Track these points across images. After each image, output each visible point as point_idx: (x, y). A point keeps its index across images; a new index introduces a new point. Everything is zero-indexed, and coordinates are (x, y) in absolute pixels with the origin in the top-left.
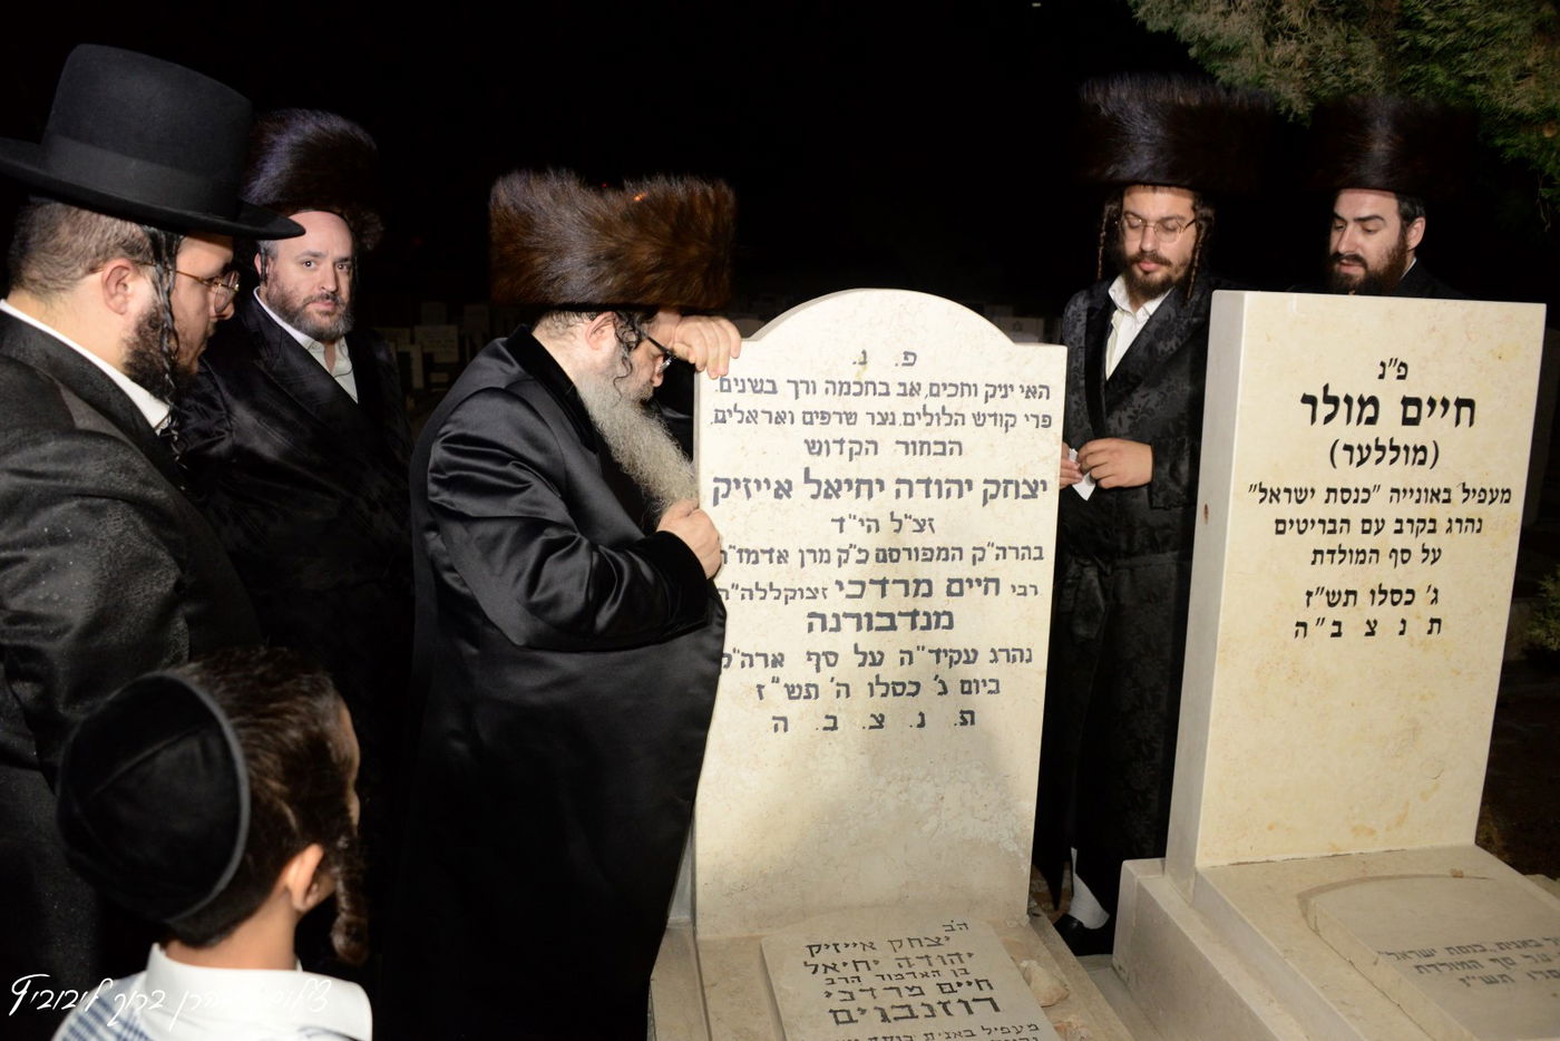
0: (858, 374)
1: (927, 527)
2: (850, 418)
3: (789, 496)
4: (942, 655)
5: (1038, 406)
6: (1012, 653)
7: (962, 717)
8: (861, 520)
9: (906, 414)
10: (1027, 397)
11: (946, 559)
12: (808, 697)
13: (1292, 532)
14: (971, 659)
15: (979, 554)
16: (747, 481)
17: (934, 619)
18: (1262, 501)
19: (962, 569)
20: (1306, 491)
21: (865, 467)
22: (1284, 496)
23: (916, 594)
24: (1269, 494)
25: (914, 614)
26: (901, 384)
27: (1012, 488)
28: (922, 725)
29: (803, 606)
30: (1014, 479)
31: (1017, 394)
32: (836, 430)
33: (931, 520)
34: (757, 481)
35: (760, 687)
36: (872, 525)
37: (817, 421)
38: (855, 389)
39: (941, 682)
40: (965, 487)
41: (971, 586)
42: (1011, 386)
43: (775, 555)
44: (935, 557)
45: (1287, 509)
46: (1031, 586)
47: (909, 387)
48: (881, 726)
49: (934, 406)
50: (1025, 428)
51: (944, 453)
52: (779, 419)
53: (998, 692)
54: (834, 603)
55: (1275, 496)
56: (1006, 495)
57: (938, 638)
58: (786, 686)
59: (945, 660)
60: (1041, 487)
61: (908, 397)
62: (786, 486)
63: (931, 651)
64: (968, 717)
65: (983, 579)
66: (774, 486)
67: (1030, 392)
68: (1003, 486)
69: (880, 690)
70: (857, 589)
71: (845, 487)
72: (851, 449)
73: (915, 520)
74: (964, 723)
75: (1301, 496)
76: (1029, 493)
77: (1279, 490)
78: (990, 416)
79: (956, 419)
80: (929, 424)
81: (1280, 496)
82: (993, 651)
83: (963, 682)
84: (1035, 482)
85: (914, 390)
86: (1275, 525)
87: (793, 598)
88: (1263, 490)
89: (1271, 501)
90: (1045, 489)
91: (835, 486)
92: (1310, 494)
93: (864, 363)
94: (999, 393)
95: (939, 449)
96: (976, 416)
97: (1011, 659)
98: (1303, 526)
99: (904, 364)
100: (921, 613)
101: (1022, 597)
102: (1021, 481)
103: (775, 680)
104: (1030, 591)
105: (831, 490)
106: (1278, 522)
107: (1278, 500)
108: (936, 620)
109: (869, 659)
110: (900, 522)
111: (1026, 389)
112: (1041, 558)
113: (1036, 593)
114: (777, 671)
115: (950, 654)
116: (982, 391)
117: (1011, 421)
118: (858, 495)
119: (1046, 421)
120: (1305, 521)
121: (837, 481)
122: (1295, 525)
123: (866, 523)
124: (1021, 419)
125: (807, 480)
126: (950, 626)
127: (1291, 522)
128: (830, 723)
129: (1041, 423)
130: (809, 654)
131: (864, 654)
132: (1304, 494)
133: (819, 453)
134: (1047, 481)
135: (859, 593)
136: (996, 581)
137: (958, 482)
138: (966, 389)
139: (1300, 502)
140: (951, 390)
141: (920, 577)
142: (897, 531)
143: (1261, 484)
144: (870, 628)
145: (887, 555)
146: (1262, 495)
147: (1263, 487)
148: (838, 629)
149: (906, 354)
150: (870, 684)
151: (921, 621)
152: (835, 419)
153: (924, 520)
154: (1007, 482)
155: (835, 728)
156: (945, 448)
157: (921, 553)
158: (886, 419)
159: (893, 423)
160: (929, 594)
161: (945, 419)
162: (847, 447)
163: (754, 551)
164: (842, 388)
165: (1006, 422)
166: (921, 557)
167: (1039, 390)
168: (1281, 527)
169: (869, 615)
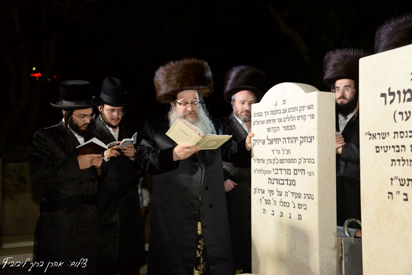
0: (275, 108)
1: (289, 152)
2: (274, 120)
3: (265, 144)
4: (294, 194)
5: (311, 112)
6: (309, 196)
7: (299, 217)
8: (277, 150)
9: (284, 118)
10: (308, 109)
11: (293, 163)
12: (269, 204)
13: (382, 151)
14: (300, 197)
15: (300, 161)
16: (258, 140)
17: (291, 182)
18: (370, 139)
19: (296, 166)
20: (386, 133)
21: (277, 135)
22: (377, 136)
23: (288, 174)
24: (372, 136)
25: (287, 180)
26: (283, 110)
27: (306, 139)
28: (290, 218)
29: (268, 176)
30: (306, 136)
31: (306, 109)
32: (272, 125)
33: (290, 150)
34: (260, 140)
35: (261, 199)
36: (278, 152)
37: (269, 122)
38: (275, 112)
39: (294, 203)
40: (296, 139)
41: (299, 172)
42: (305, 106)
43: (263, 161)
44: (291, 162)
45: (379, 142)
46: (312, 172)
47: (284, 110)
48: (282, 216)
49: (289, 115)
50: (308, 118)
51: (291, 129)
52: (263, 123)
53: (306, 209)
54: (273, 176)
55: (374, 136)
56: (305, 142)
57: (292, 189)
58: (265, 200)
59: (294, 196)
60: (313, 138)
61: (284, 113)
62: (264, 141)
63: (291, 193)
64: (300, 216)
65: (301, 169)
66: (262, 141)
67: (309, 107)
68: (304, 138)
69: (282, 204)
70: (276, 171)
71: (274, 140)
72: (275, 130)
73: (287, 150)
74: (299, 219)
75: (384, 135)
76: (310, 141)
77: (375, 134)
78: (301, 116)
79: (293, 118)
80: (288, 121)
81: (376, 137)
82: (304, 194)
83: (299, 204)
84: (311, 137)
85: (285, 111)
86: (375, 149)
87: (266, 173)
88: (370, 134)
89: (373, 139)
90: (314, 139)
91: (272, 140)
92: (387, 135)
93: (276, 105)
94: (302, 109)
95: (290, 128)
96: (298, 117)
97: (309, 198)
98: (386, 149)
99: (284, 104)
100: (289, 180)
101: (310, 176)
102: (308, 137)
103: (263, 198)
104: (312, 174)
105: (271, 142)
106: (377, 147)
107: (376, 138)
108: (292, 183)
109: (279, 194)
110: (284, 150)
111: (308, 107)
112: (314, 163)
113: (313, 175)
114: (263, 195)
115: (295, 194)
116: (299, 108)
117: (305, 117)
118: (276, 143)
119: (313, 116)
120: (387, 147)
121: (273, 139)
122: (383, 148)
123: (278, 151)
124: (307, 116)
125: (268, 139)
126: (295, 185)
127: (381, 147)
128: (272, 213)
129: (312, 117)
130: (269, 190)
131: (278, 191)
132: (385, 135)
133: (269, 131)
134: (314, 136)
135: (277, 173)
136: (304, 170)
137: (294, 138)
138: (295, 109)
139: (383, 138)
140: (292, 110)
141: (288, 169)
142: (283, 154)
143: (369, 132)
144: (279, 184)
145: (282, 161)
146: (370, 136)
147: (370, 133)
148: (273, 183)
149: (284, 100)
150: (280, 202)
151: (289, 183)
152: (272, 121)
153: (288, 150)
154: (305, 137)
155: (273, 215)
156: (292, 127)
157: (288, 160)
158: (280, 120)
159: (282, 121)
160: (290, 174)
161: (292, 119)
162: (274, 129)
163: (259, 160)
164: (273, 112)
165: (304, 117)
166: (288, 162)
167: (311, 106)
168: (378, 149)
169: (279, 179)
